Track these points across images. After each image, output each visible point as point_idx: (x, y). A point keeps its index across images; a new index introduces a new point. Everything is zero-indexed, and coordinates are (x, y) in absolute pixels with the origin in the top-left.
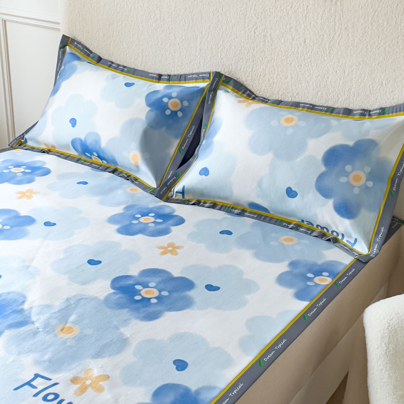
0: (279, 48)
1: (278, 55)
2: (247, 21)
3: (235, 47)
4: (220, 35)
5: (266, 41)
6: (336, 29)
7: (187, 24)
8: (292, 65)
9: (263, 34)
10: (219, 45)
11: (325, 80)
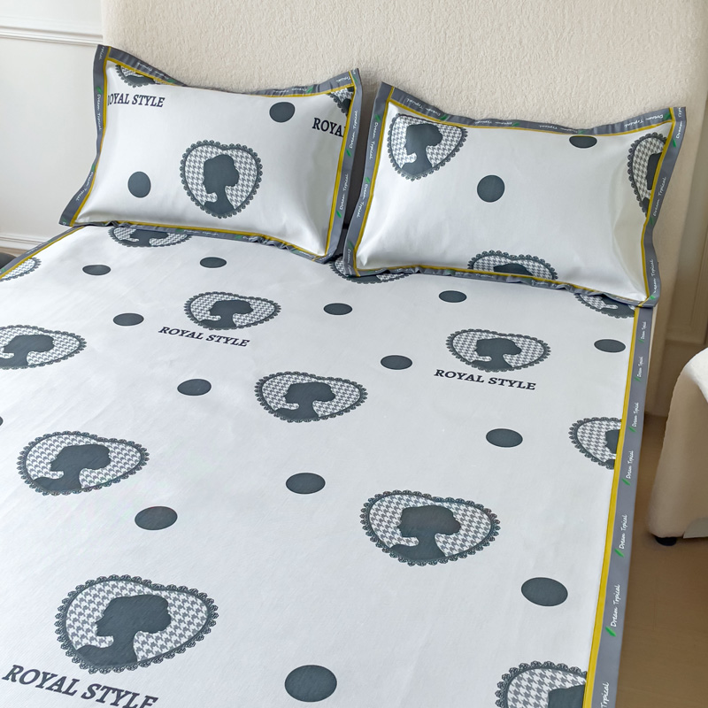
0: (482, 53)
1: (481, 62)
2: (433, 19)
3: (415, 55)
4: (391, 39)
5: (463, 44)
6: (566, 23)
7: (336, 27)
8: (502, 75)
9: (458, 35)
10: (390, 54)
11: (550, 91)
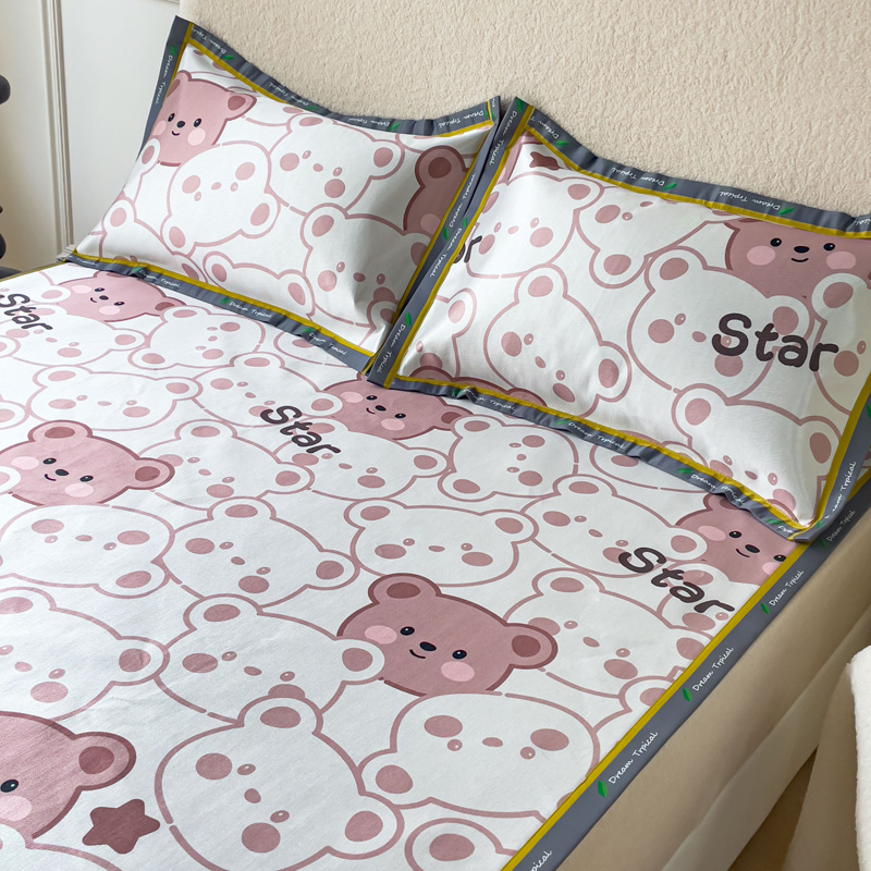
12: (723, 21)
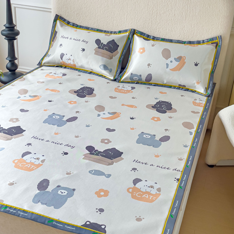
0: (163, 18)
4: (136, 13)
5: (158, 15)
6: (188, 10)
8: (169, 25)
11: (183, 30)
12: (174, 9)
